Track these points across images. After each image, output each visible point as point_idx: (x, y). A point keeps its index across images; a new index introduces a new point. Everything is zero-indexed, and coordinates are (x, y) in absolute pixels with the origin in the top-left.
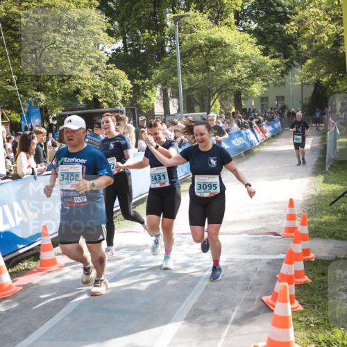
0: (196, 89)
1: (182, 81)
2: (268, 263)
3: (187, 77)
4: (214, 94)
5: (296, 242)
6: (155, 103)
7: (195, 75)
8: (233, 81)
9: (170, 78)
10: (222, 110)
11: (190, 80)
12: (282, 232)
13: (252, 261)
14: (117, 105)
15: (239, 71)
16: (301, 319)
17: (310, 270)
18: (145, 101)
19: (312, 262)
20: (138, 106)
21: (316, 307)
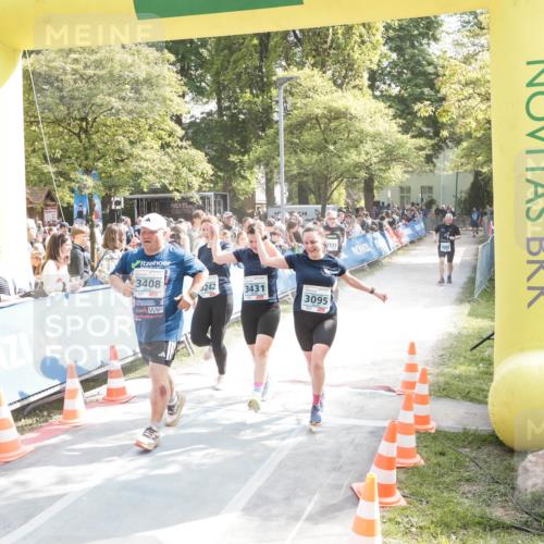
2: (372, 433)
7: (307, 156)
12: (398, 388)
13: (349, 429)
15: (367, 154)
17: (426, 447)
19: (430, 434)
21: (424, 503)
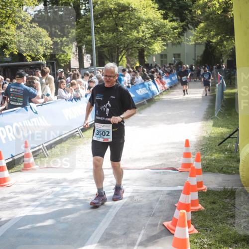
0: (107, 47)
1: (95, 39)
2: (168, 194)
3: (99, 36)
4: (122, 51)
5: (192, 175)
6: (71, 58)
7: (106, 35)
8: (139, 40)
9: (85, 36)
10: (128, 65)
11: (101, 39)
12: (179, 168)
13: (154, 192)
14: (39, 59)
15: (143, 32)
16: (196, 241)
17: (203, 200)
18: (62, 56)
19: (204, 192)
20: (57, 60)
21: (209, 231)
